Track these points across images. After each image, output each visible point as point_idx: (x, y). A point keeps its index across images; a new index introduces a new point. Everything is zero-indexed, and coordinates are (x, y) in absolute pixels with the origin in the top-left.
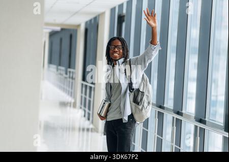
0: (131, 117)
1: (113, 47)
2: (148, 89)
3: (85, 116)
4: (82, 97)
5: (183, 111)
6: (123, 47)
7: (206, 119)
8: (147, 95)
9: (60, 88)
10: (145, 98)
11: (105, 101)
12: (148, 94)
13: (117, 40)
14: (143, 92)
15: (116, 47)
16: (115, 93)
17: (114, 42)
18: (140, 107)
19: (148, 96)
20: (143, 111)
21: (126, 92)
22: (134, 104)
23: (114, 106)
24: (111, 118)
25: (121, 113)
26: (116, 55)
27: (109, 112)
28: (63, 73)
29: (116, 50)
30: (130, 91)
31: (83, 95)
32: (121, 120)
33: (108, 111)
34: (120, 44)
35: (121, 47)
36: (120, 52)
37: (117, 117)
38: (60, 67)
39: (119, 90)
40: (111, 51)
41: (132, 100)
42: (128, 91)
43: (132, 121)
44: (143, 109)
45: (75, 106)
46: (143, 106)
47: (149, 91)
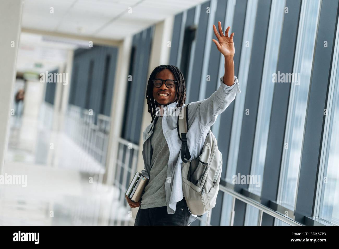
0: (182, 205)
1: (159, 82)
2: (215, 158)
3: (119, 199)
4: (117, 165)
5: (279, 202)
6: (176, 84)
7: (314, 218)
8: (211, 169)
9: (84, 147)
10: (208, 174)
11: (140, 175)
12: (214, 168)
13: (167, 71)
14: (207, 164)
15: (164, 82)
16: (158, 161)
17: (162, 73)
18: (199, 189)
19: (213, 171)
20: (204, 196)
21: (175, 162)
22: (188, 182)
23: (154, 184)
24: (147, 203)
25: (165, 197)
26: (164, 95)
27: (146, 193)
28: (91, 121)
29: (165, 87)
30: (183, 159)
31: (120, 163)
32: (165, 209)
33: (143, 191)
34: (171, 77)
35: (172, 83)
36: (170, 91)
37: (158, 204)
38: (86, 112)
39: (164, 157)
40: (155, 90)
41: (185, 176)
42: (180, 161)
43: (183, 213)
44: (204, 193)
45: (104, 180)
46: (204, 187)
47: (215, 162)
